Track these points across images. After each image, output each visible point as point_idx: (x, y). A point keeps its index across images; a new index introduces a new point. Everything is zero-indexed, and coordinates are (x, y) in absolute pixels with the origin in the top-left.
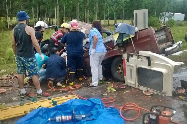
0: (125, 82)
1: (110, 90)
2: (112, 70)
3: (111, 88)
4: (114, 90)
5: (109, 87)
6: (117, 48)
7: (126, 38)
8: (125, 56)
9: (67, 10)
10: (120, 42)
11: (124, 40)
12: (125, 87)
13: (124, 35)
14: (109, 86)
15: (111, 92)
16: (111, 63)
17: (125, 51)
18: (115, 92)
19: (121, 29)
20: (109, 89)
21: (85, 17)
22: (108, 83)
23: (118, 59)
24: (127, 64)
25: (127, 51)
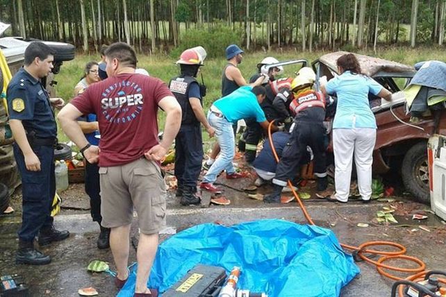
0: (432, 204)
1: (383, 217)
2: (405, 171)
3: (387, 213)
4: (392, 219)
5: (384, 210)
6: (415, 120)
7: (437, 98)
8: (434, 142)
9: (385, 4)
10: (419, 107)
11: (430, 103)
12: (424, 217)
13: (432, 91)
14: (384, 208)
15: (382, 224)
16: (403, 156)
17: (435, 130)
18: (392, 224)
19: (425, 77)
20: (381, 215)
21: (434, 21)
22: (389, 201)
23: (419, 147)
24: (436, 161)
25: (441, 131)
